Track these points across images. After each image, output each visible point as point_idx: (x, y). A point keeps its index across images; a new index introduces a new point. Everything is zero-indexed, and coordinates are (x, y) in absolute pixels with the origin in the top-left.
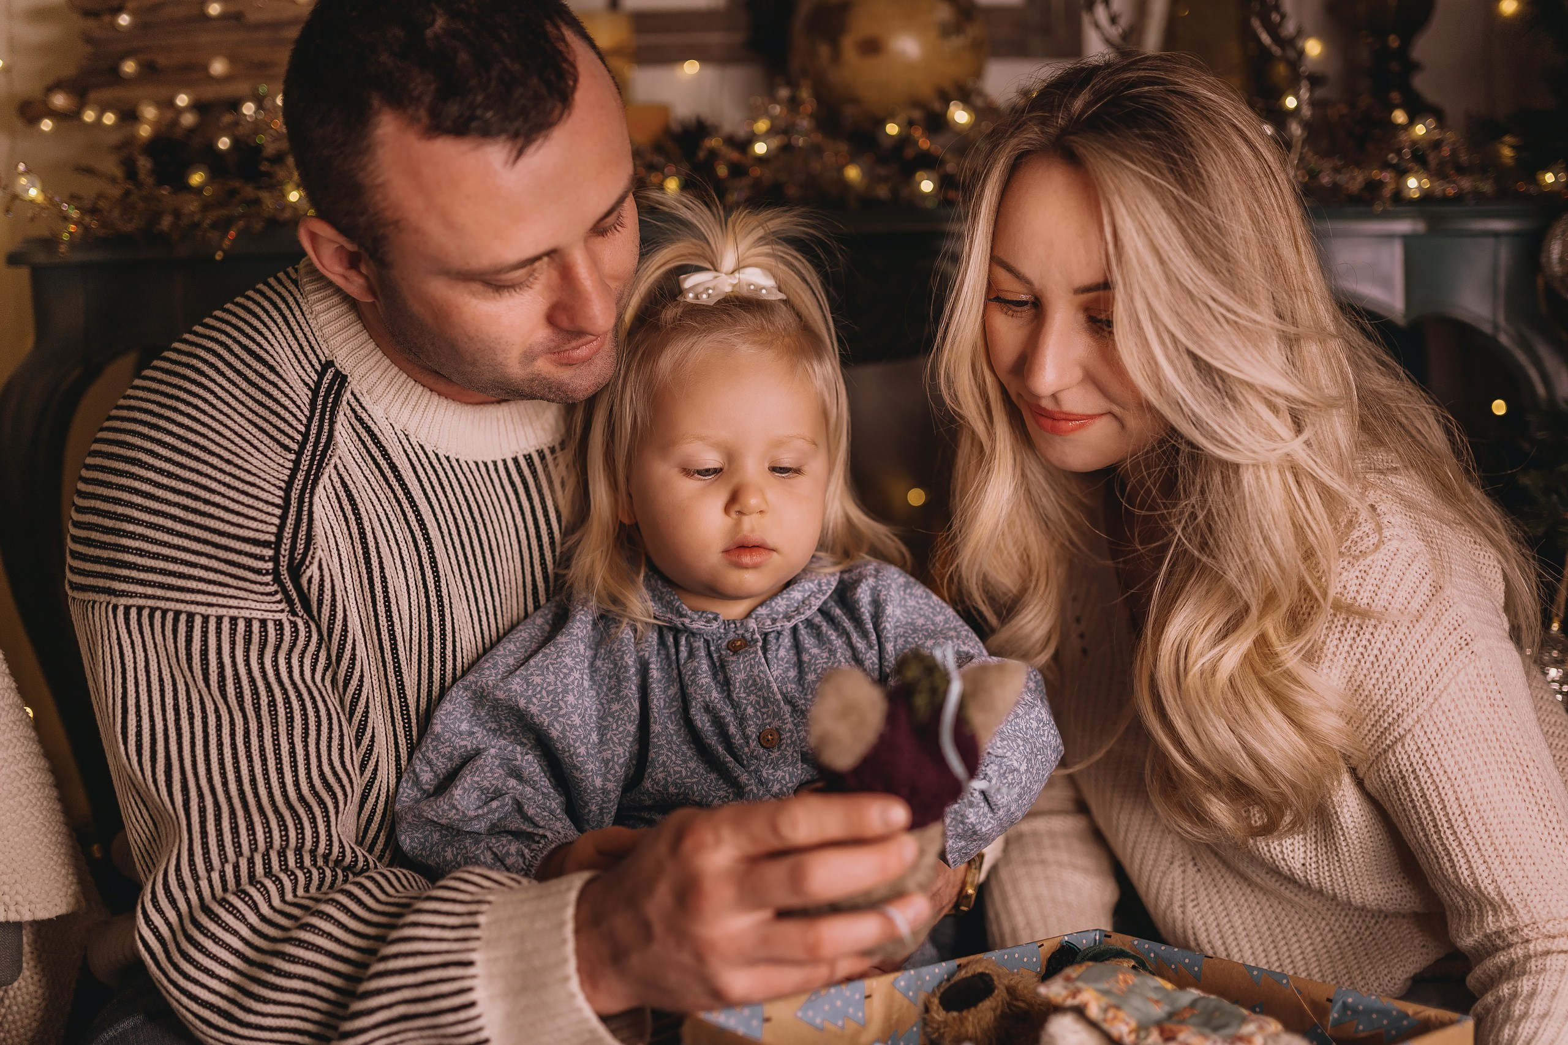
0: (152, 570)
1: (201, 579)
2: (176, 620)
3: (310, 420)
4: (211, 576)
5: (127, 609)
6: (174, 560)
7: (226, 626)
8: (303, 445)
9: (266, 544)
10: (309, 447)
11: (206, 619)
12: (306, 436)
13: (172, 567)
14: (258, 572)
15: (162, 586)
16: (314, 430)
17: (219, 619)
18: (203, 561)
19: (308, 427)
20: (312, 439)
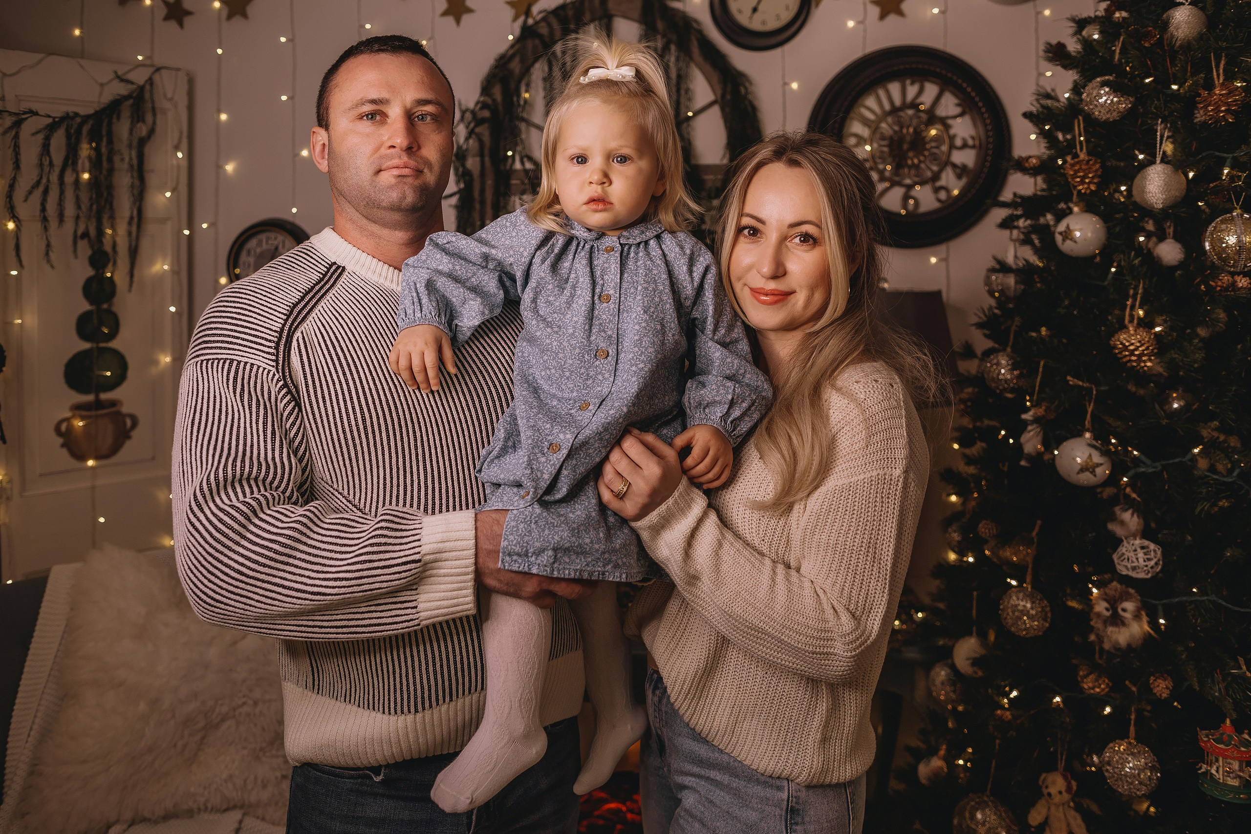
7: (248, 367)
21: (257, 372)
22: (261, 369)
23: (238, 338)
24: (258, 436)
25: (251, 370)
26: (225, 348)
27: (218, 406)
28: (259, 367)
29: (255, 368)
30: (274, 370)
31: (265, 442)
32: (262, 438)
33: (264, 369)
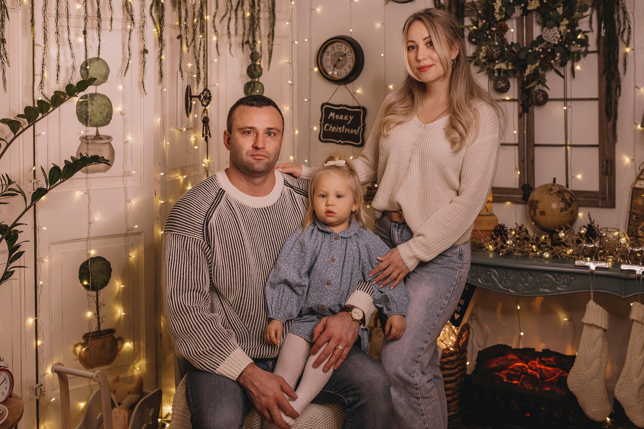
0: (179, 227)
1: (188, 230)
2: (182, 237)
3: (215, 200)
4: (190, 229)
5: (174, 234)
6: (184, 225)
8: (212, 205)
9: (202, 224)
10: (213, 205)
11: (188, 237)
12: (213, 203)
13: (183, 227)
14: (200, 229)
15: (181, 230)
16: (215, 202)
17: (191, 238)
18: (189, 226)
19: (214, 202)
20: (214, 204)
21: (195, 241)
22: (197, 240)
23: (187, 227)
24: (194, 269)
25: (193, 240)
26: (183, 231)
27: (178, 254)
28: (196, 239)
29: (194, 239)
30: (202, 240)
31: (197, 271)
32: (195, 269)
33: (198, 240)
